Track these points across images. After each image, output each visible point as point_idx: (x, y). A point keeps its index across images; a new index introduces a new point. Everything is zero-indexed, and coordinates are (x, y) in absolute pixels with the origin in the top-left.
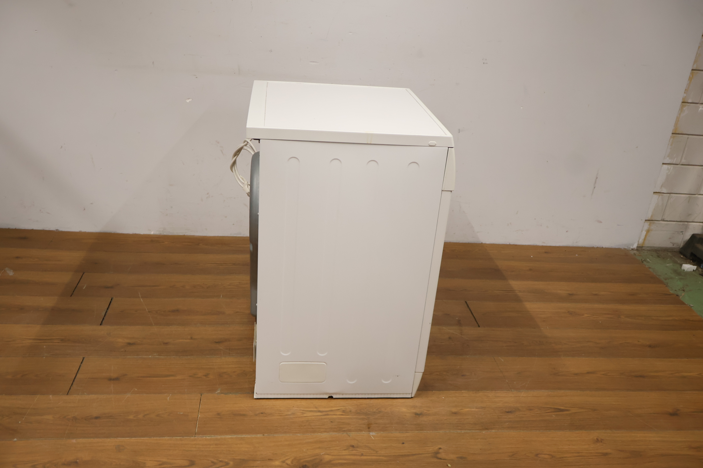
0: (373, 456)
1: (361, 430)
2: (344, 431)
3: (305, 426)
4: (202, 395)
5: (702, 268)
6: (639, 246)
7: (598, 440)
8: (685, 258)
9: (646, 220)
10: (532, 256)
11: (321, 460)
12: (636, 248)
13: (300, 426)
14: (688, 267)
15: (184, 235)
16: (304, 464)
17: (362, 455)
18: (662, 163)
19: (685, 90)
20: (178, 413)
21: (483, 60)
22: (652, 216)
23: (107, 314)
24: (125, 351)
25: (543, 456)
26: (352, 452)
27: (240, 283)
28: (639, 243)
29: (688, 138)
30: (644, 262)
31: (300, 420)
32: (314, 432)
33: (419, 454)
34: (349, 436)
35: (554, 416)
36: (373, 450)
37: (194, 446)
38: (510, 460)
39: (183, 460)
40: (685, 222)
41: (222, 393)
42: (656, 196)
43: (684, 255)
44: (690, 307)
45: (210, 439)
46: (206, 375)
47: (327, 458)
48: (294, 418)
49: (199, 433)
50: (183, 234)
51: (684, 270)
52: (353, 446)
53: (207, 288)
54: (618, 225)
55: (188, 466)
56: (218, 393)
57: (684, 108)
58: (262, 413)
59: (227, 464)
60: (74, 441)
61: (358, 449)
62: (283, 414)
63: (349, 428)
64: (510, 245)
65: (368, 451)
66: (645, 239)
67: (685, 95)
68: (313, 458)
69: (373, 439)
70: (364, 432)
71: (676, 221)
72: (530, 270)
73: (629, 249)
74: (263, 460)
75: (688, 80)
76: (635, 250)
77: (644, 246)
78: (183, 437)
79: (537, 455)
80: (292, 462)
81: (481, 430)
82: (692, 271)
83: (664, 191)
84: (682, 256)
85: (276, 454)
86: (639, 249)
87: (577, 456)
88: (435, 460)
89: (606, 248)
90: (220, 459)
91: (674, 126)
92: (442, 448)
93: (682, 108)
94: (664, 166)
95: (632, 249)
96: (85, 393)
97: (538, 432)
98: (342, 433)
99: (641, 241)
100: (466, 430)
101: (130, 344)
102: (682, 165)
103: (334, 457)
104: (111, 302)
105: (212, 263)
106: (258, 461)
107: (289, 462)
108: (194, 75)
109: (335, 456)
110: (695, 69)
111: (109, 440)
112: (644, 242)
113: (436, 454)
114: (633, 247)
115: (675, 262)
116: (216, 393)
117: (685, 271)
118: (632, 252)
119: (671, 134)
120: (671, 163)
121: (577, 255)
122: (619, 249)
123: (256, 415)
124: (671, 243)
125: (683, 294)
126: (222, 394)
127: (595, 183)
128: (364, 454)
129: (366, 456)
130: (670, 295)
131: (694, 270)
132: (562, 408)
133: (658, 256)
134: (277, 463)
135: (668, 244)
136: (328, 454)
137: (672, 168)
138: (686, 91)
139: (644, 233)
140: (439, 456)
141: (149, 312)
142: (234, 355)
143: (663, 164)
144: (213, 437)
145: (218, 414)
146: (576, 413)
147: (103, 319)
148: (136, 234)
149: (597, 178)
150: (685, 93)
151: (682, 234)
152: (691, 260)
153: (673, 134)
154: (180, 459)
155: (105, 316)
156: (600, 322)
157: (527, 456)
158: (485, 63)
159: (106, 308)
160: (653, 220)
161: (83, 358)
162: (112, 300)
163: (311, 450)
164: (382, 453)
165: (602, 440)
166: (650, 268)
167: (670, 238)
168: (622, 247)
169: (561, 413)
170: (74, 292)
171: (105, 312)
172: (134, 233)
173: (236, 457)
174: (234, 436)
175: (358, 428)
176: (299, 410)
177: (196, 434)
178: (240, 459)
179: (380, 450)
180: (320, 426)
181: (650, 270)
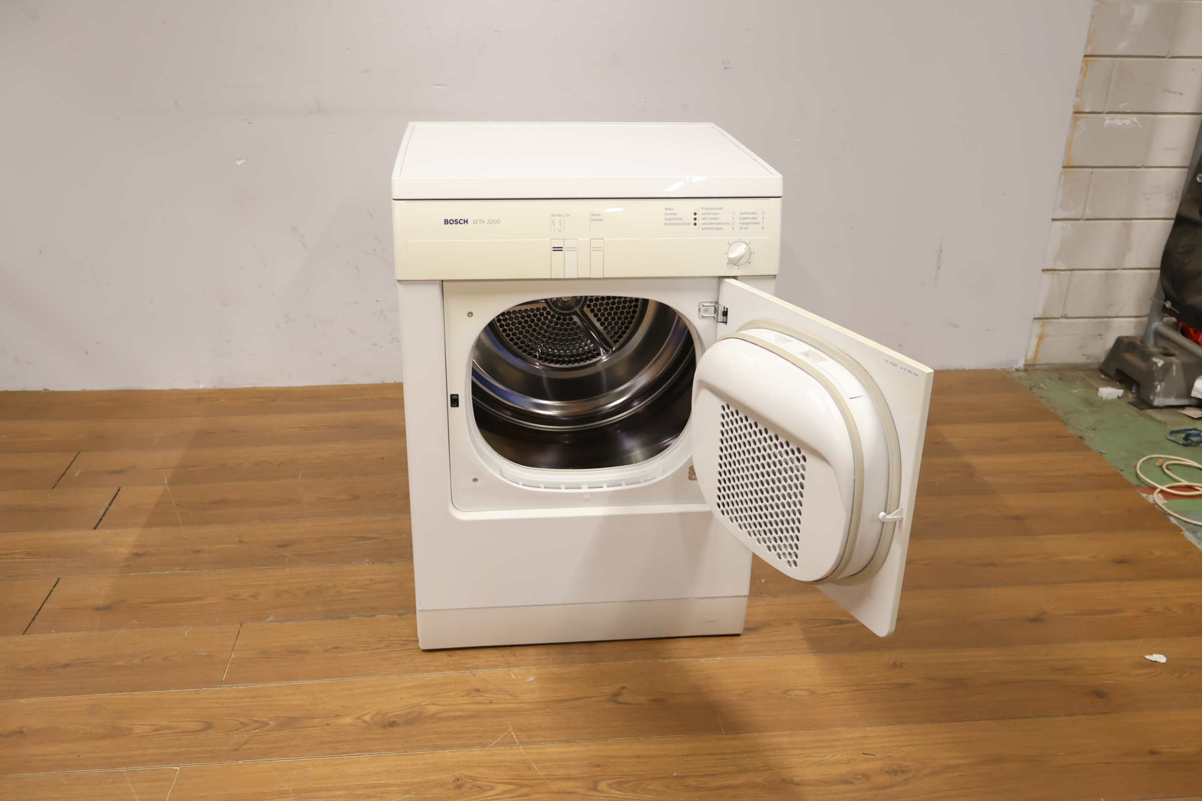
0: (510, 703)
1: (496, 666)
2: (468, 668)
3: (403, 663)
4: (243, 626)
5: (1134, 393)
6: (1028, 363)
7: (896, 665)
8: (1107, 378)
9: (1035, 319)
11: (421, 714)
12: (1022, 368)
13: (394, 664)
14: (1110, 392)
15: (254, 387)
16: (392, 720)
17: (491, 702)
18: (1051, 220)
19: (1077, 91)
20: (199, 653)
21: (723, 62)
22: (1044, 311)
23: (108, 512)
24: (129, 566)
25: (796, 692)
26: (475, 698)
27: (334, 454)
28: (1028, 358)
29: (1092, 173)
30: (1034, 388)
31: (396, 655)
32: (417, 671)
33: (587, 698)
34: (474, 675)
35: (827, 632)
36: (509, 695)
37: (215, 701)
38: (739, 700)
39: (196, 721)
40: (1104, 318)
41: (276, 621)
42: (1048, 276)
43: (1106, 375)
44: (1100, 454)
45: (244, 689)
46: (254, 596)
47: (433, 709)
48: (387, 652)
49: (226, 682)
50: (252, 386)
51: (1102, 398)
52: (478, 691)
53: (279, 465)
54: (987, 330)
55: (201, 730)
56: (270, 621)
57: (1079, 123)
58: (336, 648)
59: (266, 724)
60: (23, 701)
61: (485, 694)
62: (370, 647)
63: (477, 664)
65: (501, 696)
66: (1037, 352)
67: (1078, 100)
68: (409, 710)
69: (514, 677)
70: (499, 669)
71: (1088, 317)
73: (1011, 370)
74: (324, 717)
75: (1080, 73)
76: (1022, 371)
77: (1036, 363)
78: (200, 688)
79: (786, 692)
80: (372, 718)
81: (698, 657)
82: (1116, 398)
83: (1061, 265)
84: (1103, 376)
85: (348, 707)
86: (1028, 368)
87: (855, 691)
88: (613, 705)
89: (969, 370)
90: (255, 719)
91: (1065, 155)
92: (626, 687)
93: (1074, 122)
94: (1056, 223)
95: (1017, 370)
96: (53, 631)
99: (1030, 355)
100: (672, 659)
101: (137, 555)
102: (1087, 219)
103: (443, 708)
104: (117, 493)
105: (293, 428)
106: (315, 718)
107: (367, 718)
108: (245, 119)
109: (446, 705)
110: (1089, 52)
111: (79, 697)
112: (1035, 357)
113: (614, 697)
114: (1017, 365)
115: (1089, 386)
116: (267, 621)
117: (1104, 399)
118: (1016, 375)
119: (1061, 169)
120: (1067, 217)
122: (993, 372)
123: (326, 651)
124: (1083, 355)
125: (1093, 435)
126: (276, 623)
127: (939, 259)
128: (493, 701)
129: (497, 704)
130: (1068, 437)
131: (1118, 397)
132: (844, 619)
133: (1061, 379)
134: (348, 720)
135: (1077, 358)
136: (434, 704)
137: (1070, 226)
138: (1078, 93)
139: (1034, 341)
140: (620, 699)
141: (177, 505)
142: (305, 563)
143: (1053, 220)
144: (250, 686)
145: (265, 652)
147: (101, 519)
148: (174, 390)
150: (1076, 96)
152: (1117, 381)
153: (1064, 167)
154: (190, 721)
155: (103, 516)
156: (937, 485)
157: (769, 693)
158: (728, 69)
159: (107, 503)
160: (1046, 318)
161: (59, 579)
162: (118, 491)
163: (408, 698)
164: (525, 698)
165: (903, 663)
166: (1041, 397)
167: (1080, 348)
168: (998, 367)
169: (840, 626)
170: (58, 481)
171: (104, 509)
172: (172, 388)
173: (281, 714)
174: (284, 684)
175: (492, 663)
176: (399, 640)
177: (222, 683)
178: (288, 717)
179: (523, 694)
180: (427, 663)
181: (1042, 400)
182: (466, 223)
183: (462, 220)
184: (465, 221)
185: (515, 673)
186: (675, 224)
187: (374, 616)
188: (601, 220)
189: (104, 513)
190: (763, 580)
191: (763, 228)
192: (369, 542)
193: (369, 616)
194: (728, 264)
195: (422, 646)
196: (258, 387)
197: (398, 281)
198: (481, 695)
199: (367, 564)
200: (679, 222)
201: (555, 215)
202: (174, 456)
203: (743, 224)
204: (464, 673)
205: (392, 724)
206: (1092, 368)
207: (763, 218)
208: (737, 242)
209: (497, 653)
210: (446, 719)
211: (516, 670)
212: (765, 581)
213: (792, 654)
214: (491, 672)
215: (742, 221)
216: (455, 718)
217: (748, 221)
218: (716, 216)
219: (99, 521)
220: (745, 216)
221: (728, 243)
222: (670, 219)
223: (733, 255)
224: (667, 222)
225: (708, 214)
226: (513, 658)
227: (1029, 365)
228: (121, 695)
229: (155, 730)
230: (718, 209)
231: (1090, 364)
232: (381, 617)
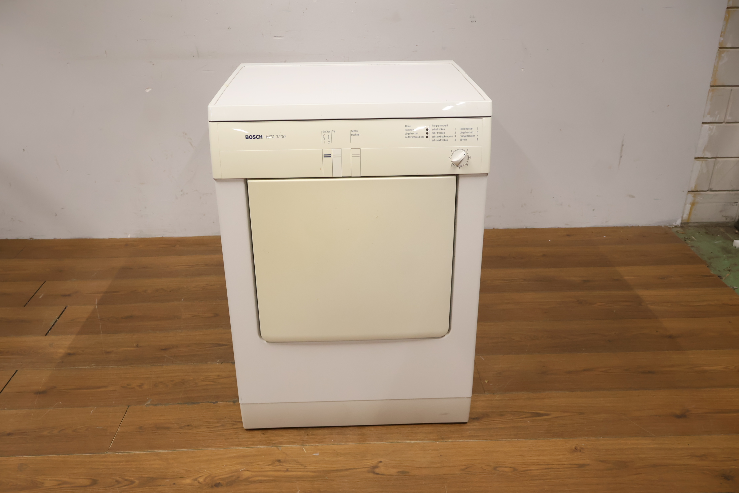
0: (300, 471)
1: (294, 443)
2: (274, 444)
3: (232, 438)
4: (129, 407)
6: (684, 222)
7: (577, 449)
9: (689, 192)
10: (550, 241)
11: (239, 477)
12: (679, 225)
13: (225, 439)
16: (218, 482)
17: (287, 470)
18: (701, 123)
19: (722, 32)
20: (97, 427)
21: (470, 17)
22: (696, 186)
23: (56, 323)
24: (63, 362)
25: (503, 469)
26: (276, 467)
27: (206, 284)
28: (684, 219)
29: (731, 90)
30: (687, 240)
31: (228, 432)
32: (240, 445)
33: (354, 469)
34: (278, 449)
35: (529, 422)
36: (301, 465)
37: (102, 463)
38: (462, 474)
39: (87, 479)
41: (152, 405)
42: (698, 162)
44: (733, 289)
45: (123, 455)
46: (140, 386)
47: (247, 474)
48: (222, 430)
49: (111, 449)
50: (162, 236)
51: (736, 247)
52: (279, 461)
53: (170, 291)
54: (655, 199)
55: (89, 486)
56: (147, 405)
57: (723, 55)
58: (188, 426)
59: (132, 482)
61: (284, 464)
62: (211, 425)
63: (281, 440)
64: (527, 229)
65: (295, 466)
66: (690, 214)
67: (722, 39)
68: (230, 475)
69: (305, 452)
71: (727, 191)
72: (544, 255)
73: (671, 226)
74: (173, 478)
75: (724, 20)
76: (679, 227)
77: (689, 222)
78: (94, 453)
79: (495, 468)
80: (204, 481)
81: (435, 440)
83: (708, 155)
84: (737, 231)
85: (189, 471)
86: (684, 225)
87: (546, 469)
88: (371, 475)
90: (126, 478)
91: (712, 78)
92: (383, 461)
93: (719, 54)
94: (705, 125)
95: (676, 227)
96: (6, 408)
97: (504, 441)
98: (271, 446)
99: (685, 216)
100: (417, 440)
101: (69, 354)
102: (728, 123)
103: (254, 474)
104: (64, 310)
105: (183, 265)
106: (167, 479)
107: (201, 480)
108: (151, 62)
109: (256, 472)
110: (731, 5)
111: (13, 458)
112: (689, 218)
113: (373, 469)
114: (676, 223)
115: (727, 238)
116: (145, 404)
118: (675, 230)
119: (709, 88)
120: (713, 121)
121: (605, 236)
122: (659, 228)
123: (181, 428)
124: (723, 216)
125: (728, 274)
127: (621, 150)
128: (290, 470)
129: (291, 471)
130: (710, 276)
132: (542, 412)
133: (707, 233)
134: (188, 481)
135: (718, 218)
136: (248, 471)
137: (715, 127)
138: (722, 34)
139: (688, 206)
140: (377, 470)
141: (101, 319)
142: (177, 362)
143: (703, 123)
144: (127, 453)
145: (140, 428)
146: (557, 417)
147: (51, 328)
148: (112, 239)
149: (623, 145)
150: (721, 36)
151: (737, 205)
153: (711, 86)
154: (82, 478)
155: (53, 326)
156: (614, 311)
157: (484, 469)
158: (474, 22)
159: (57, 317)
160: (697, 191)
161: (17, 371)
162: (65, 308)
163: (231, 465)
164: (311, 468)
165: (582, 448)
166: (692, 247)
167: (721, 211)
168: (662, 225)
169: (538, 418)
170: (28, 302)
171: (54, 321)
172: (111, 237)
173: (144, 475)
174: (149, 452)
175: (291, 440)
176: (231, 421)
177: (109, 450)
178: (148, 478)
179: (310, 465)
180: (248, 439)
181: (692, 249)
182: (261, 138)
183: (258, 136)
184: (260, 137)
185: (306, 448)
186: (413, 137)
187: (217, 402)
188: (358, 135)
189: (54, 324)
190: (486, 381)
191: (477, 139)
192: (221, 347)
193: (214, 403)
194: (451, 166)
195: (245, 427)
196: (165, 237)
197: (215, 179)
198: (281, 464)
199: (217, 364)
200: (416, 135)
201: (325, 132)
202: (103, 285)
203: (463, 136)
204: (272, 447)
205: (217, 485)
206: (730, 225)
207: (477, 132)
208: (458, 150)
209: (295, 432)
210: (254, 482)
211: (307, 446)
212: (488, 382)
213: (502, 439)
214: (290, 447)
215: (462, 135)
216: (261, 482)
217: (466, 134)
218: (442, 131)
219: (50, 330)
220: (464, 131)
221: (452, 150)
222: (408, 134)
223: (456, 159)
224: (407, 136)
225: (437, 129)
226: (306, 437)
227: (685, 223)
228: (41, 457)
229: (59, 485)
230: (444, 126)
231: (728, 222)
232: (221, 403)
